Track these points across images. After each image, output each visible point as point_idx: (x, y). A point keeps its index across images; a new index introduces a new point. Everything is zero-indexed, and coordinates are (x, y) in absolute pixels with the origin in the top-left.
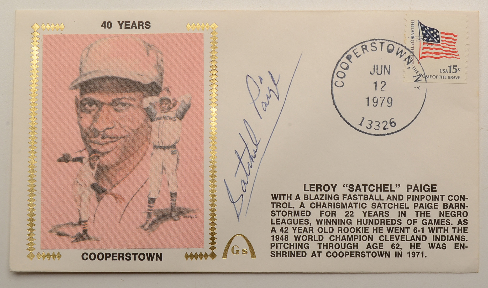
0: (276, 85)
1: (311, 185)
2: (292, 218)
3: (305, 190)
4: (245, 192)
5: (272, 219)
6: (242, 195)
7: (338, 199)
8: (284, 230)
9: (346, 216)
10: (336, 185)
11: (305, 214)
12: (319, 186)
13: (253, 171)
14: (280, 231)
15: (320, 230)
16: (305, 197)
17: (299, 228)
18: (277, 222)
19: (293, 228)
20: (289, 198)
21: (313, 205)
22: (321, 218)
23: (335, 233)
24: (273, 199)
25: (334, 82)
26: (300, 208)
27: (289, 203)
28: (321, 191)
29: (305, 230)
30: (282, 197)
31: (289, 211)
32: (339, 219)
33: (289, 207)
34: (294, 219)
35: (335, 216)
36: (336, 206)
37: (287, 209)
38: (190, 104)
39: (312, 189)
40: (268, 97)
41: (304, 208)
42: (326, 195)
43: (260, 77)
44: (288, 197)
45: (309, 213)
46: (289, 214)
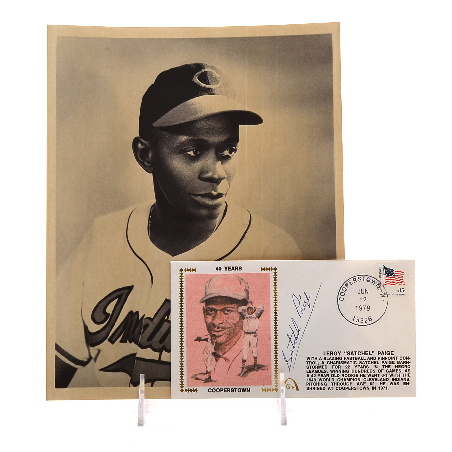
0: (308, 300)
1: (327, 352)
2: (318, 369)
3: (324, 355)
4: (293, 356)
5: (307, 370)
6: (291, 358)
7: (342, 359)
8: (314, 376)
9: (346, 368)
10: (340, 352)
11: (324, 367)
12: (332, 353)
13: (297, 345)
14: (312, 376)
15: (333, 376)
16: (324, 358)
17: (321, 374)
18: (310, 371)
19: (318, 374)
20: (316, 359)
21: (328, 363)
22: (333, 369)
23: (340, 377)
24: (308, 360)
25: (339, 298)
26: (322, 364)
27: (316, 362)
28: (333, 355)
29: (325, 375)
30: (312, 358)
31: (316, 366)
32: (342, 370)
33: (316, 364)
34: (319, 370)
35: (340, 368)
36: (340, 363)
37: (315, 365)
38: (263, 310)
39: (328, 354)
40: (304, 306)
41: (324, 364)
42: (335, 357)
43: (300, 296)
44: (315, 359)
46: (316, 367)
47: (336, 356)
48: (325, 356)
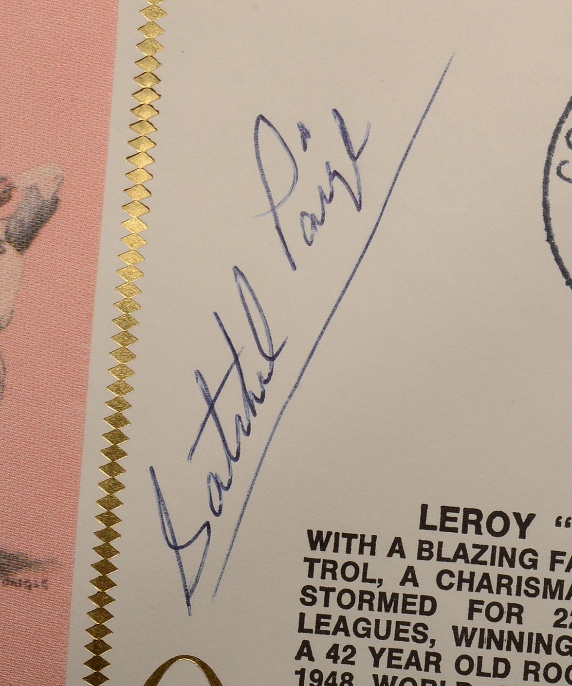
0: (354, 158)
1: (445, 509)
2: (372, 616)
3: (423, 526)
4: (217, 514)
5: (302, 616)
6: (207, 525)
7: (534, 564)
8: (342, 655)
9: (557, 624)
10: (531, 517)
11: (417, 608)
12: (473, 517)
13: (251, 446)
14: (328, 656)
15: (464, 665)
16: (421, 550)
17: (392, 651)
18: (319, 624)
19: (372, 649)
20: (367, 549)
21: (446, 580)
22: (470, 625)
24: (313, 548)
25: (555, 162)
26: (402, 583)
27: (366, 566)
28: (478, 531)
29: (413, 660)
30: (343, 542)
31: (362, 593)
32: (531, 635)
33: (365, 580)
34: (377, 622)
35: (520, 622)
36: (524, 587)
37: (357, 586)
38: (56, 201)
39: (448, 524)
40: (323, 197)
41: (416, 584)
42: (494, 548)
43: (301, 127)
44: (362, 544)
45: (430, 607)
46: (362, 600)
47: (499, 542)
48: (427, 535)
